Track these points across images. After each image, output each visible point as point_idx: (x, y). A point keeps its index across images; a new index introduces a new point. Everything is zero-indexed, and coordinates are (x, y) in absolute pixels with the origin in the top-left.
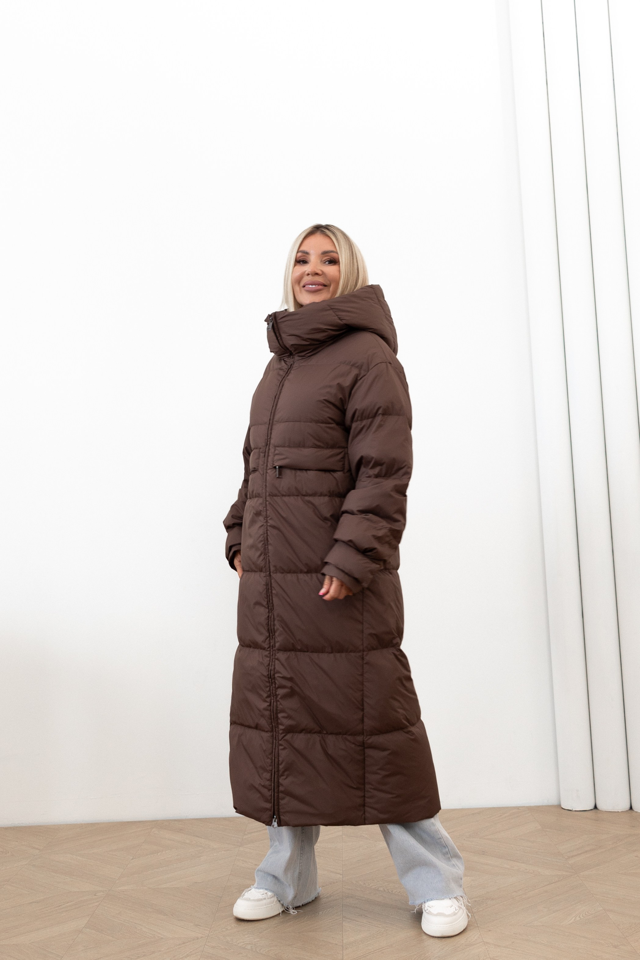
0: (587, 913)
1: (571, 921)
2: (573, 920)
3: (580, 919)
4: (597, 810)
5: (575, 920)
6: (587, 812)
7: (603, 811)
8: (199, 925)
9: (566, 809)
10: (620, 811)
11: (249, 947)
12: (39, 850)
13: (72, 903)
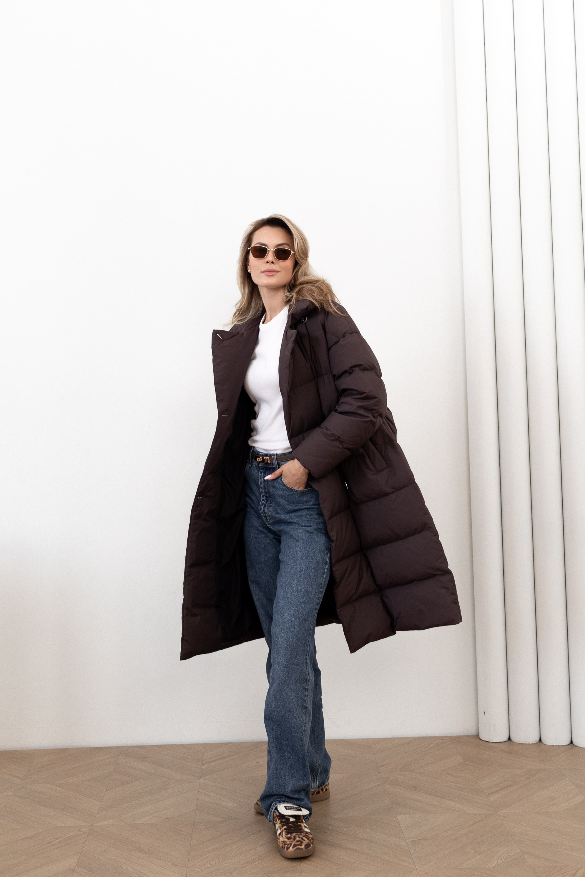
0: (507, 856)
1: (494, 865)
3: (501, 861)
4: (511, 742)
5: (497, 862)
6: (502, 743)
7: (516, 743)
8: (177, 865)
9: (484, 739)
10: (531, 743)
12: (20, 779)
13: (61, 839)
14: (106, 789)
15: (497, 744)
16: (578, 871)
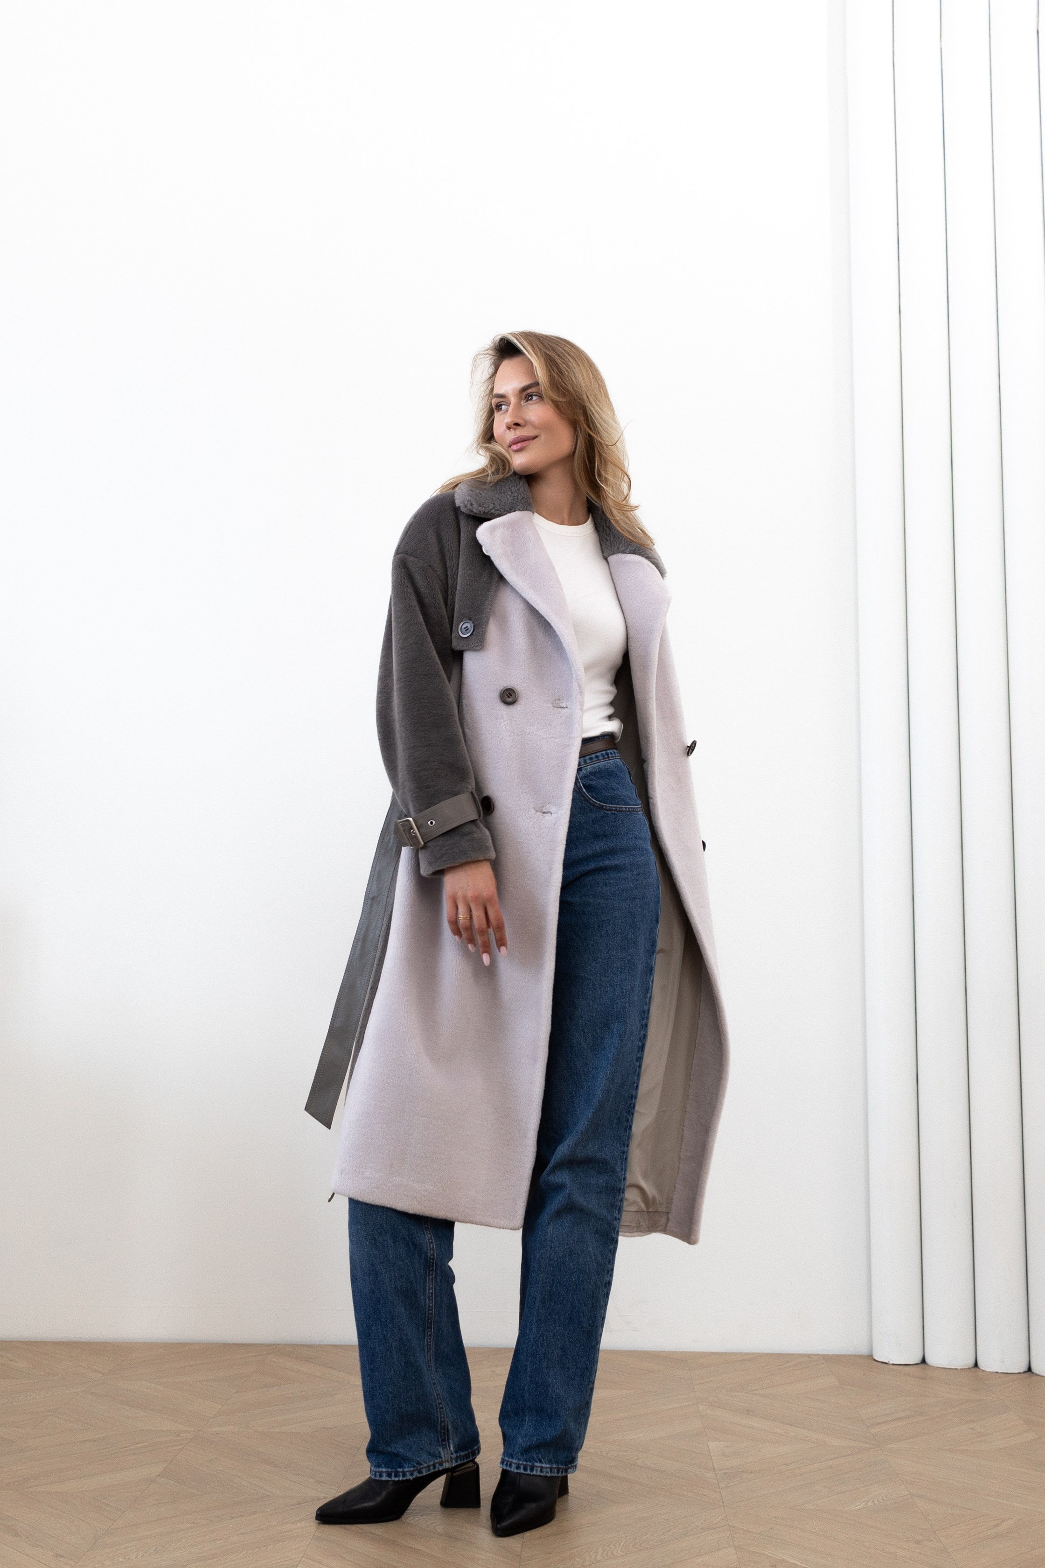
0: (884, 1498)
1: (860, 1507)
2: (862, 1505)
3: (873, 1504)
4: (926, 1365)
5: (866, 1505)
6: (911, 1366)
7: (934, 1367)
8: (322, 1482)
9: (879, 1360)
10: (959, 1368)
12: (102, 1373)
13: (143, 1444)
14: (235, 1391)
15: (902, 1367)
16: (1003, 1521)
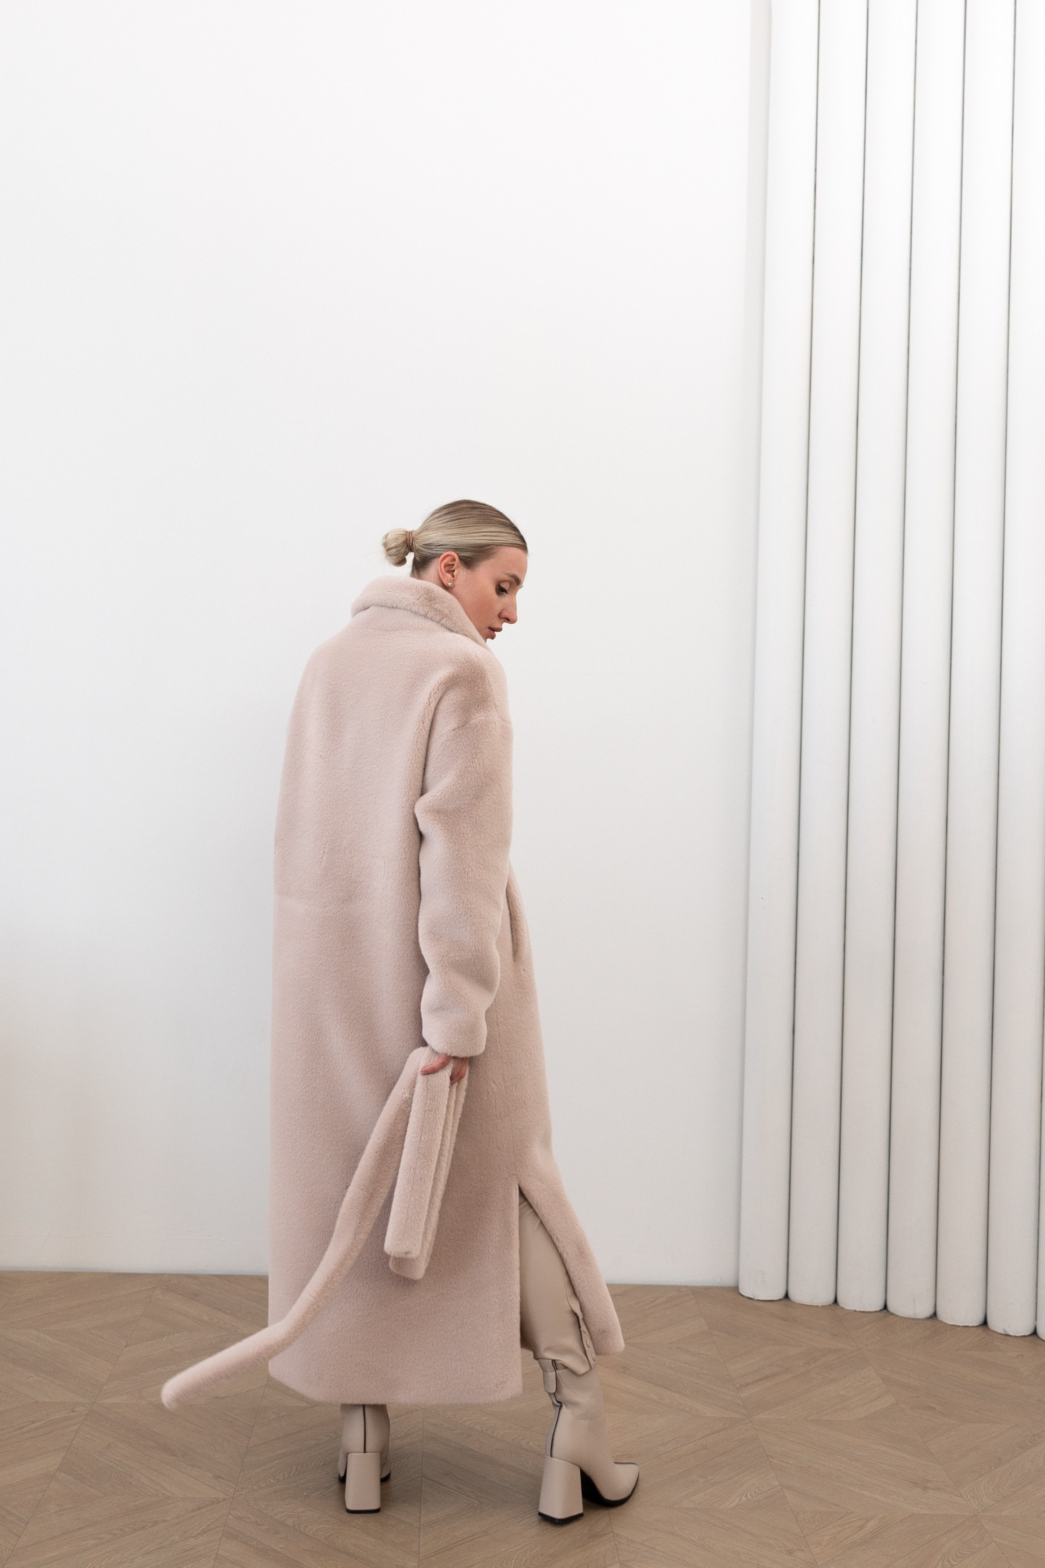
0: (757, 1491)
1: (734, 1504)
2: (736, 1501)
3: (746, 1499)
4: (789, 1302)
5: (739, 1501)
6: (775, 1302)
7: (796, 1303)
8: (221, 1478)
9: (745, 1295)
10: (820, 1305)
11: (290, 1522)
13: (39, 1423)
14: (125, 1344)
15: (766, 1304)
16: (867, 1521)
